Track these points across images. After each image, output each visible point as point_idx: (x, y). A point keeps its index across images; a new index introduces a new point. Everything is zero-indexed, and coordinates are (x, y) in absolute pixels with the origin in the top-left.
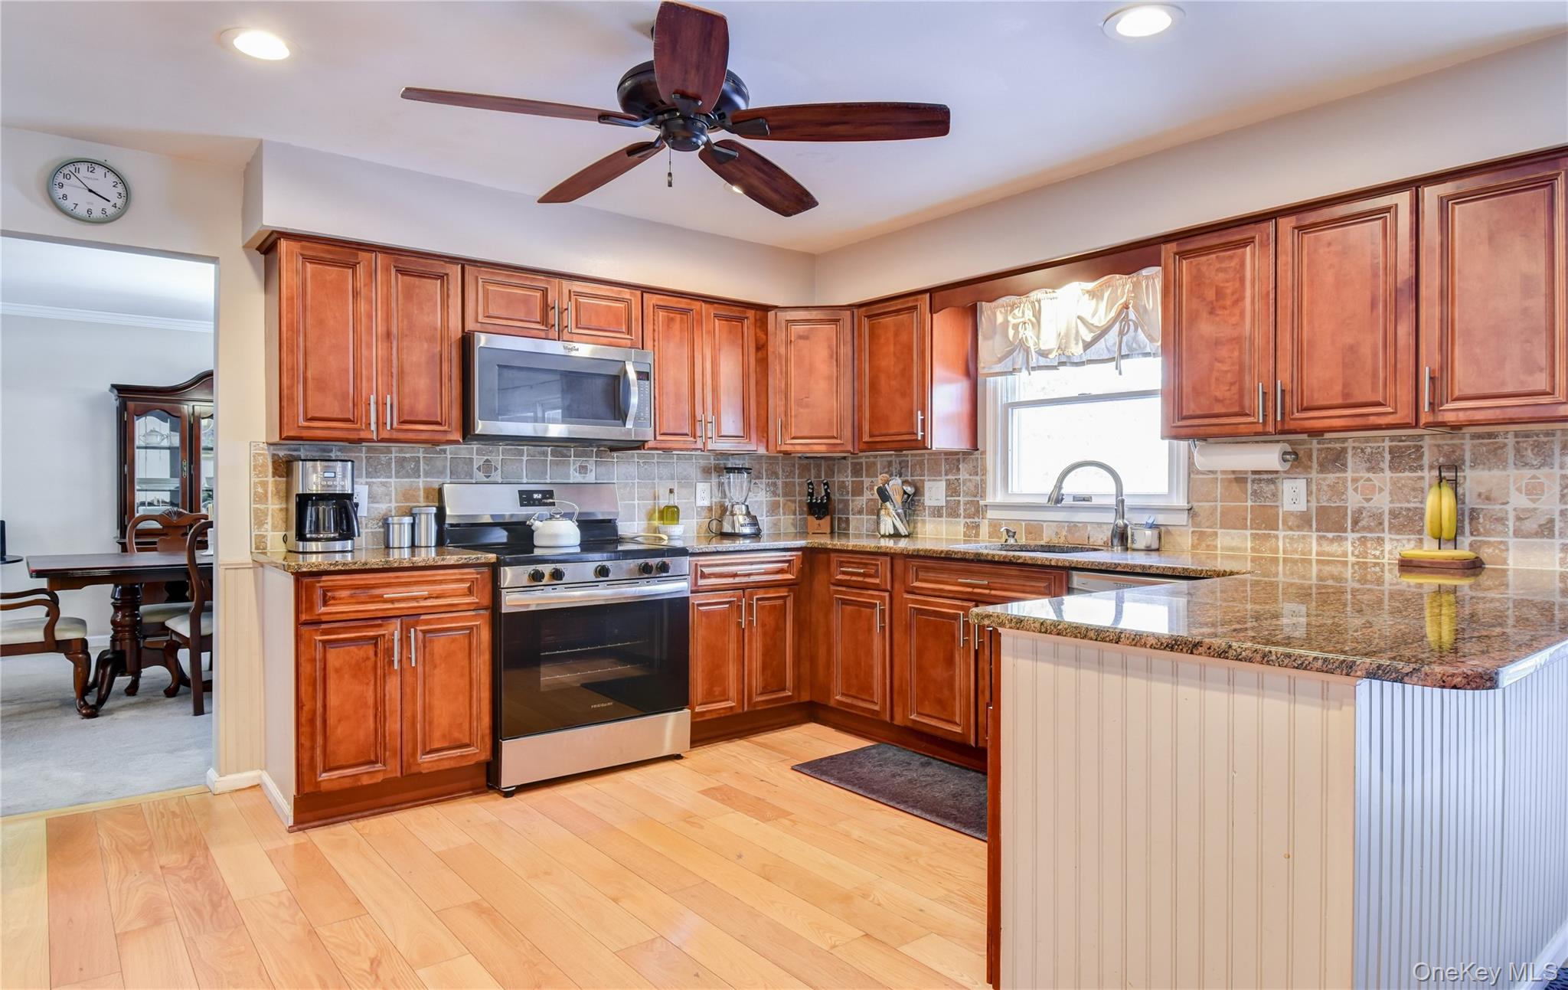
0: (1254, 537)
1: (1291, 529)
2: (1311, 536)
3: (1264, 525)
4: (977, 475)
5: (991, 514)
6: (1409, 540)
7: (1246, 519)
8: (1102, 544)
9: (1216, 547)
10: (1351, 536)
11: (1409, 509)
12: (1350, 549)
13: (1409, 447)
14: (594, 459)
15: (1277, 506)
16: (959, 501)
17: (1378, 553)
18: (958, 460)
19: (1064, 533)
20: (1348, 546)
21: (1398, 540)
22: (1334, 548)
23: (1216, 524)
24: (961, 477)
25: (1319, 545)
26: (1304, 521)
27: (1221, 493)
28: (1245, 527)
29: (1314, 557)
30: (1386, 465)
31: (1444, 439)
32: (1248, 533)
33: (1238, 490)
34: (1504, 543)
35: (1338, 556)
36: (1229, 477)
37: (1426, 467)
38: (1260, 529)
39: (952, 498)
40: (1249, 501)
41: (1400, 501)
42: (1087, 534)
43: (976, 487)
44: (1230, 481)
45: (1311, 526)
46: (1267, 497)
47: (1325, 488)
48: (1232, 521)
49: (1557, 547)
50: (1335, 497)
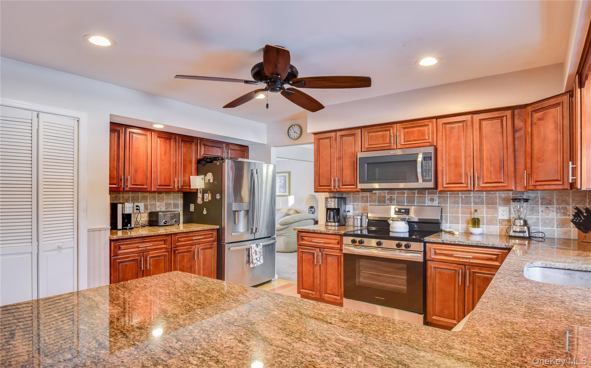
14: (438, 195)
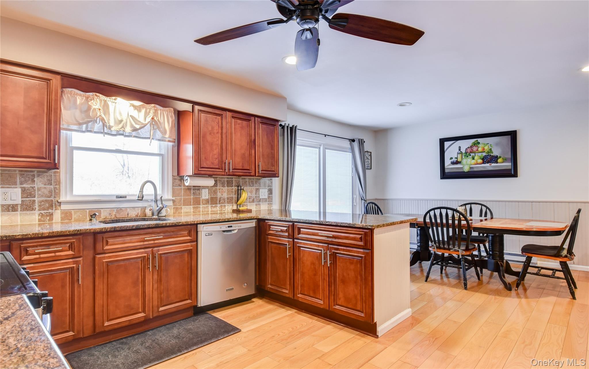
0: (194, 208)
1: (204, 205)
2: (209, 206)
3: (196, 204)
4: (51, 185)
5: (63, 207)
6: (231, 205)
7: (191, 202)
8: (135, 216)
9: (182, 212)
10: (219, 205)
11: (230, 197)
12: (218, 209)
13: (230, 181)
15: (200, 198)
16: (34, 201)
17: (224, 209)
18: (34, 176)
19: (114, 213)
20: (218, 208)
21: (229, 206)
22: (215, 209)
23: (181, 204)
24: (35, 185)
25: (211, 209)
26: (207, 202)
27: (183, 194)
28: (191, 205)
29: (210, 212)
30: (226, 185)
31: (236, 179)
32: (192, 207)
33: (189, 192)
34: (247, 204)
35: (216, 212)
36: (186, 188)
37: (234, 186)
38: (195, 205)
39: (27, 199)
40: (192, 196)
41: (229, 195)
42: (127, 213)
43: (50, 192)
44: (186, 189)
45: (209, 203)
46: (197, 195)
47: (213, 192)
48: (187, 203)
49: (255, 205)
50: (215, 194)
